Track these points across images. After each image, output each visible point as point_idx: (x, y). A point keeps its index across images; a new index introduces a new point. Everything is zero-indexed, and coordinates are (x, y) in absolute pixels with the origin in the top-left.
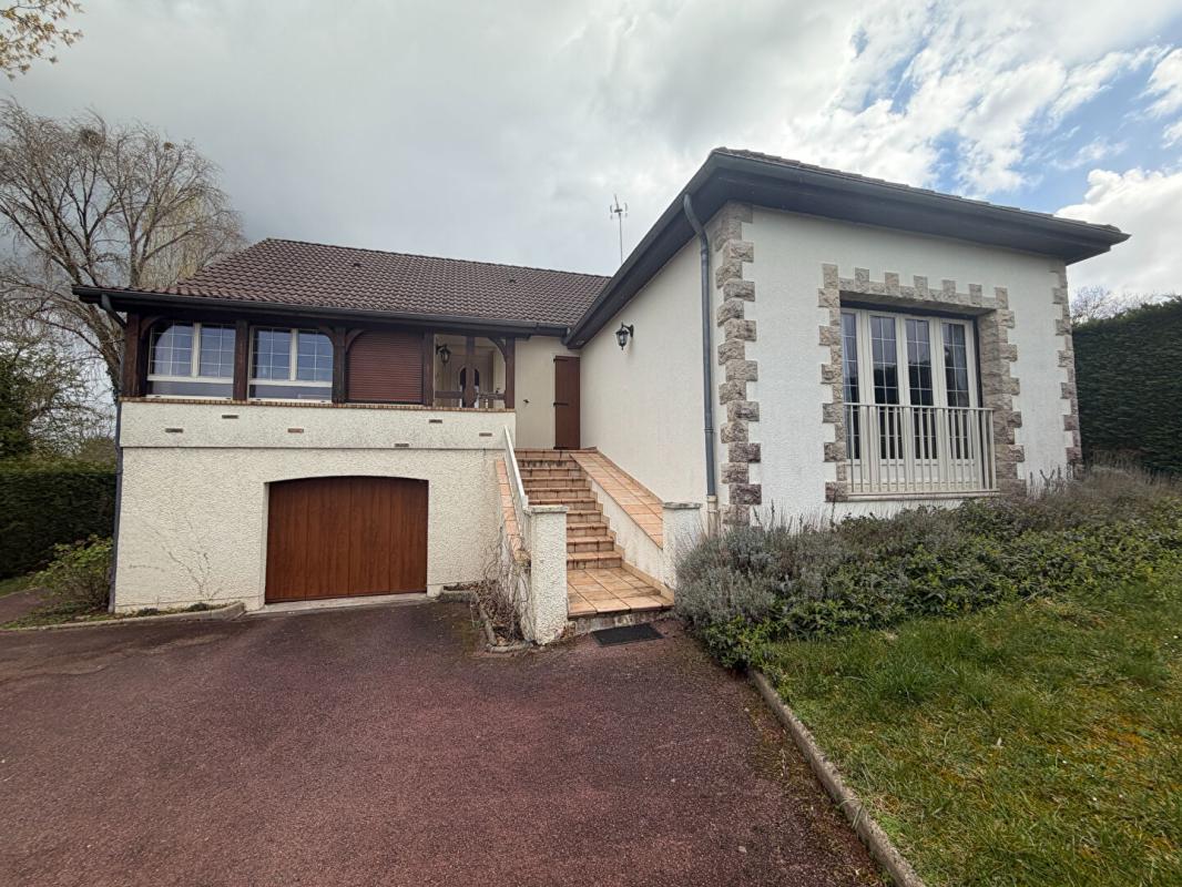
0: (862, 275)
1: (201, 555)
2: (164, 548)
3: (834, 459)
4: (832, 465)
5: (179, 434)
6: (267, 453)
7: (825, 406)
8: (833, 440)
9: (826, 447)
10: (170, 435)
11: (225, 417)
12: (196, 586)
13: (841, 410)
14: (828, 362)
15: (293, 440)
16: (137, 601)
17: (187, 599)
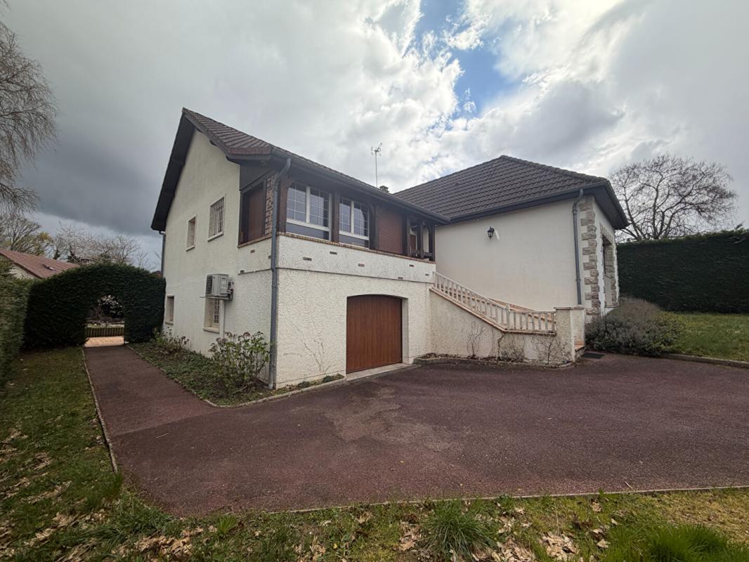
1: (320, 345)
2: (301, 341)
5: (310, 262)
6: (349, 278)
10: (305, 261)
11: (331, 253)
12: (317, 366)
15: (360, 271)
16: (288, 378)
17: (313, 375)
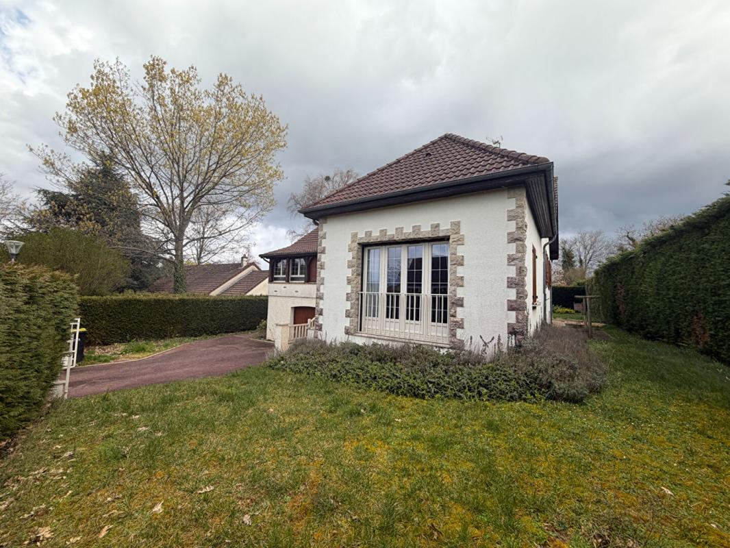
0: (369, 234)
3: (348, 316)
4: (348, 320)
6: (291, 298)
7: (347, 294)
8: (349, 309)
9: (346, 311)
11: (284, 287)
13: (354, 296)
14: (350, 275)
